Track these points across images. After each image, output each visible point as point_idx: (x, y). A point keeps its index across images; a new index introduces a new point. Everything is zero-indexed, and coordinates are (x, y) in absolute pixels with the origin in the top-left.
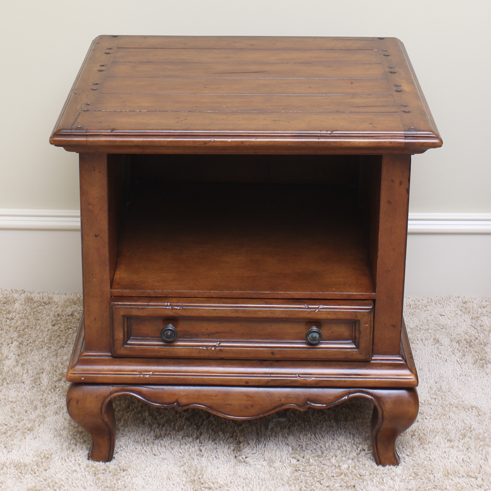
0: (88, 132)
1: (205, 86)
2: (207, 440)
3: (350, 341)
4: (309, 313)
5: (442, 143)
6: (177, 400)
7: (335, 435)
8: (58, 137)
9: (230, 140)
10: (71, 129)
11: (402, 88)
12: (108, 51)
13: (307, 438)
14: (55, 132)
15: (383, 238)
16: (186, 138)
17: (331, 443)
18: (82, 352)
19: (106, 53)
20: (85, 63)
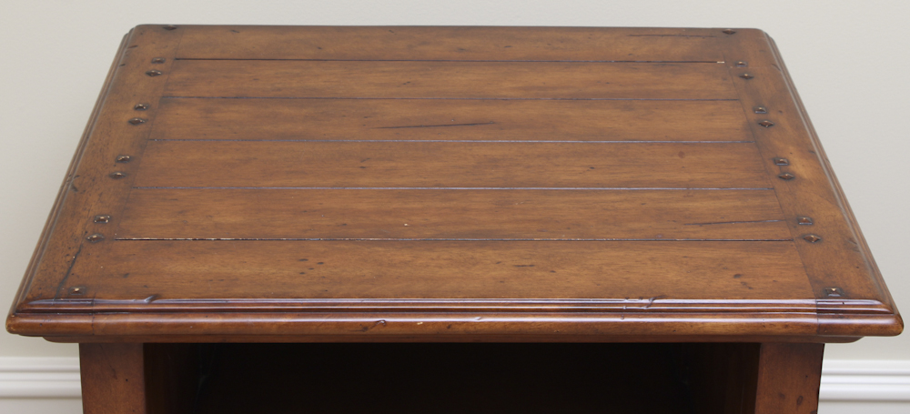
0: (97, 304)
1: (363, 165)
5: (903, 326)
8: (26, 317)
9: (421, 320)
10: (57, 298)
11: (792, 168)
12: (153, 68)
14: (21, 304)
16: (322, 316)
19: (150, 74)
20: (103, 99)
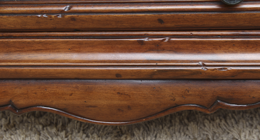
2: (77, 131)
6: (10, 101)
7: (254, 119)
13: (215, 125)
17: (248, 132)
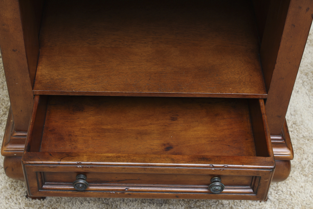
3: (249, 187)
4: (214, 171)
15: (282, 54)
18: (13, 133)
